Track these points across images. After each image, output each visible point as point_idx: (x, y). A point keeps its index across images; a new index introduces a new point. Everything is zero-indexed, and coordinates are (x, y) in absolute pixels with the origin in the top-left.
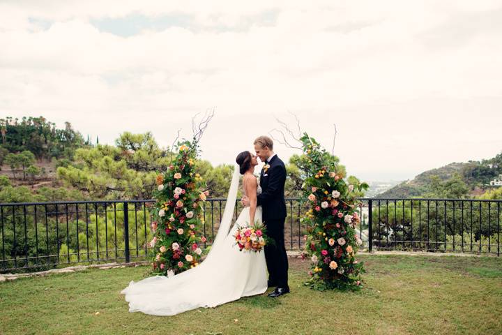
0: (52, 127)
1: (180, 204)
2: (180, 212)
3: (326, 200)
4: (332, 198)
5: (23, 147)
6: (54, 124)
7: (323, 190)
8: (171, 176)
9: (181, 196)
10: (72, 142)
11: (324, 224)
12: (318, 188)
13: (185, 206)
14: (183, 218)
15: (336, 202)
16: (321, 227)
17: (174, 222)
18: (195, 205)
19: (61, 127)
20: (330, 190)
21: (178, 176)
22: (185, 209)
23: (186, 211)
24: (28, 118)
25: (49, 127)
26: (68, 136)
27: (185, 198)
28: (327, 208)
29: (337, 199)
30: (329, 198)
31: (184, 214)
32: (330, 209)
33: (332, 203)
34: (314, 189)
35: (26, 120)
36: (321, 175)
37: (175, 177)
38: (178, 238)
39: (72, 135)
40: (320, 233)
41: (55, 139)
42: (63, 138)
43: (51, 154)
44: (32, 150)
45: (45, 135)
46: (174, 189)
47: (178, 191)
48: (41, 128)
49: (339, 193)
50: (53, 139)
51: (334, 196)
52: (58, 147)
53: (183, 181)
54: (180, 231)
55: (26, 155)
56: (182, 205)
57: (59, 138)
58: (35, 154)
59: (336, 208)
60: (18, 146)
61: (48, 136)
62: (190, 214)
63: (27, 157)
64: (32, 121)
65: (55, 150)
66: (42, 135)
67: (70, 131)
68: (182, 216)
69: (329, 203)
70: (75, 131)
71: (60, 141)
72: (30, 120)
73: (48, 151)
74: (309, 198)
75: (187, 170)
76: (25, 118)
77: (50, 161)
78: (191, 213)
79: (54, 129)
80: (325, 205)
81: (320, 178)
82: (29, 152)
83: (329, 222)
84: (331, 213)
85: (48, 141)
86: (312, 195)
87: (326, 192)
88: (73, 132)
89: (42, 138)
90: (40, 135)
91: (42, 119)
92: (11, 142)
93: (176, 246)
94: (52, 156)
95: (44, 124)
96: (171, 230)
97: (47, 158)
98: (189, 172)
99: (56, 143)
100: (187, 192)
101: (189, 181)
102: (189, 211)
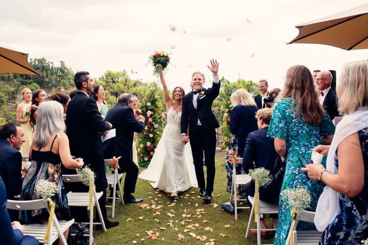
0: (51, 65)
1: (150, 120)
2: (150, 125)
5: (31, 80)
6: (52, 63)
8: (145, 104)
9: (151, 116)
10: (66, 75)
13: (153, 121)
14: (152, 128)
17: (147, 130)
18: (159, 120)
19: (57, 65)
21: (149, 104)
22: (154, 123)
24: (33, 60)
25: (49, 65)
26: (62, 71)
27: (153, 117)
31: (153, 125)
35: (33, 61)
37: (147, 105)
38: (150, 139)
39: (66, 71)
41: (53, 74)
42: (60, 73)
43: (51, 85)
44: (38, 83)
45: (46, 71)
46: (147, 111)
47: (149, 113)
48: (43, 66)
50: (52, 74)
52: (56, 80)
53: (152, 107)
54: (151, 135)
55: (34, 87)
57: (56, 73)
58: (40, 85)
60: (28, 80)
61: (49, 72)
62: (156, 126)
63: (35, 88)
64: (36, 62)
65: (54, 82)
66: (44, 71)
67: (64, 67)
70: (68, 67)
71: (57, 76)
72: (35, 61)
73: (49, 83)
74: (224, 115)
75: (154, 101)
76: (31, 59)
77: (51, 90)
78: (157, 125)
79: (52, 67)
82: (36, 84)
85: (49, 76)
86: (226, 113)
88: (66, 68)
89: (45, 74)
90: (43, 71)
91: (44, 60)
92: (23, 77)
93: (149, 144)
94: (52, 87)
95: (45, 63)
96: (146, 135)
97: (48, 88)
98: (155, 102)
99: (54, 77)
100: (154, 113)
101: (156, 107)
102: (156, 124)
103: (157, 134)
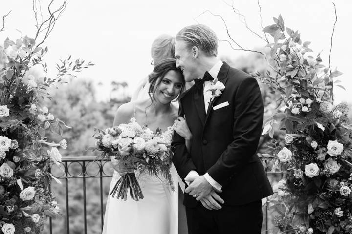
1: (6, 170)
2: (7, 189)
3: (315, 161)
4: (328, 156)
7: (308, 138)
9: (10, 155)
11: (310, 210)
12: (297, 135)
13: (17, 175)
14: (13, 200)
15: (335, 163)
16: (304, 216)
20: (324, 138)
21: (3, 111)
22: (20, 182)
23: (21, 186)
27: (16, 159)
28: (315, 177)
29: (338, 159)
30: (321, 156)
31: (16, 190)
32: (322, 178)
33: (327, 166)
34: (289, 138)
36: (305, 109)
40: (302, 228)
47: (3, 145)
49: (340, 147)
51: (331, 152)
53: (15, 123)
54: (9, 229)
56: (11, 173)
59: (335, 176)
62: (27, 193)
68: (10, 197)
69: (321, 165)
74: (280, 155)
75: (21, 98)
78: (31, 189)
80: (312, 170)
81: (303, 114)
83: (321, 206)
84: (325, 188)
86: (285, 149)
87: (315, 144)
98: (27, 102)
100: (21, 146)
101: (27, 122)
102: (26, 186)
103: (32, 224)
